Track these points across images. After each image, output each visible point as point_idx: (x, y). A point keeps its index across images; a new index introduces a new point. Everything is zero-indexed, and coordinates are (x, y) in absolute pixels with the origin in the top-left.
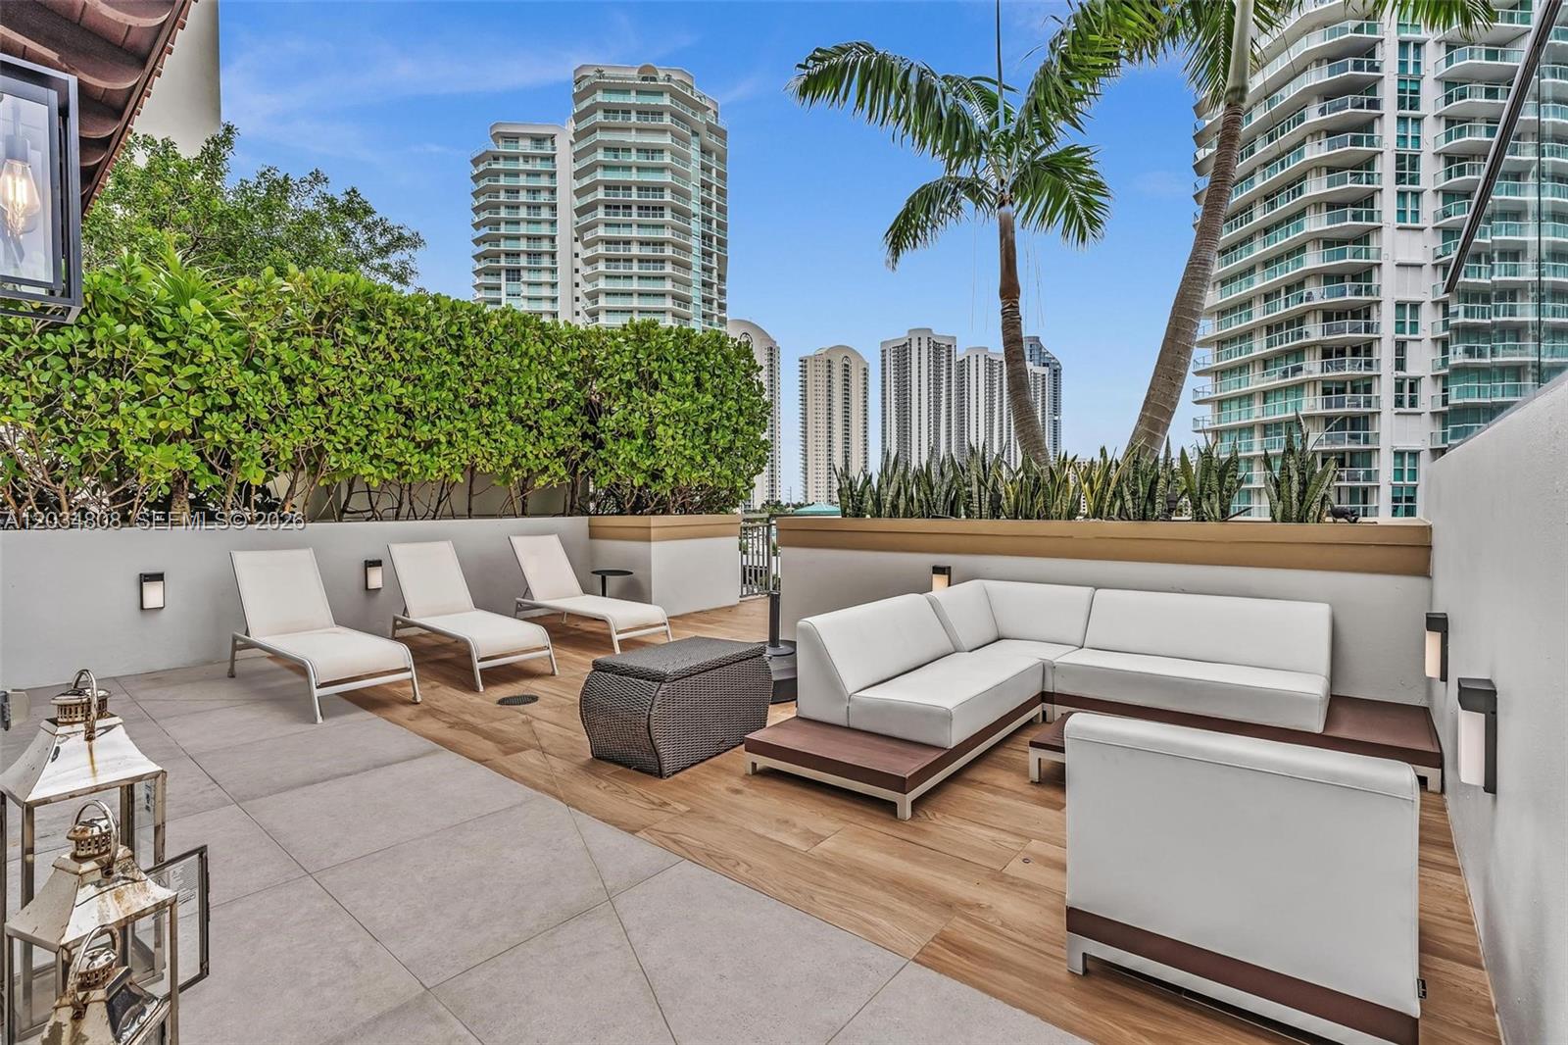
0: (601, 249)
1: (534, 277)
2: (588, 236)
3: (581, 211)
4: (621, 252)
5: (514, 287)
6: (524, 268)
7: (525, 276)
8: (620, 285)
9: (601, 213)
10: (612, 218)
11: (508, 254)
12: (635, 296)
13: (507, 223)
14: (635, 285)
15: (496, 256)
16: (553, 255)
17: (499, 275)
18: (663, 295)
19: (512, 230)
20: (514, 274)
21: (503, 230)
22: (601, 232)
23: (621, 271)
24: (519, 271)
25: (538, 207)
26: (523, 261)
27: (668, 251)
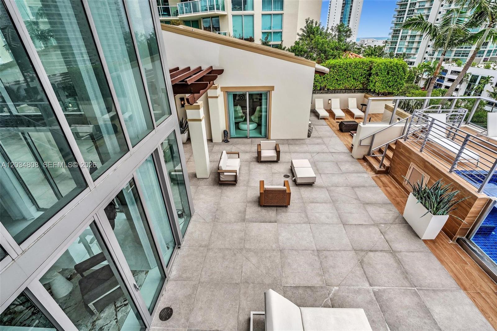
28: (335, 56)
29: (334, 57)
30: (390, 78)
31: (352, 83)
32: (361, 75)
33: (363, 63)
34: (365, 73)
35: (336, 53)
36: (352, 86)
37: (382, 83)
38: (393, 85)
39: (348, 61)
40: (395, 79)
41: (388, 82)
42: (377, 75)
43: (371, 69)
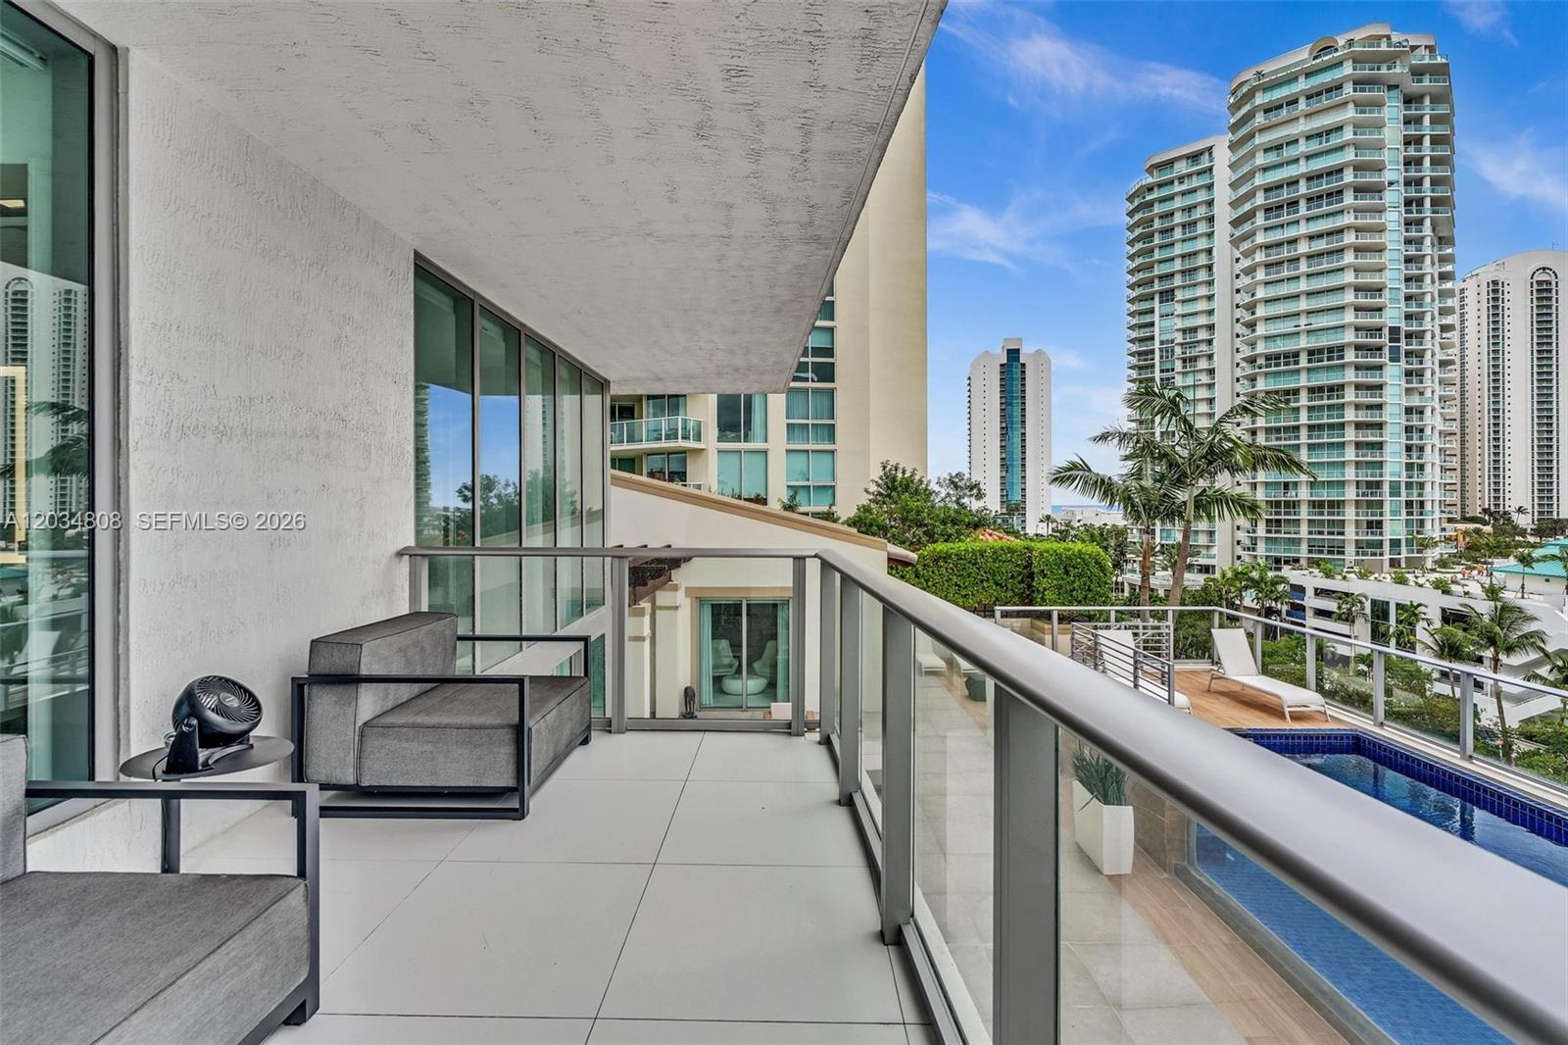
0: (1260, 257)
1: (1188, 294)
2: (1246, 246)
3: (1236, 223)
4: (1286, 253)
5: (1167, 308)
6: (1179, 287)
7: (1179, 295)
8: (1284, 289)
9: (1260, 219)
10: (1273, 221)
11: (1161, 278)
12: (1303, 298)
13: (1160, 247)
14: (1303, 285)
15: (1150, 282)
16: (1210, 268)
17: (1153, 299)
18: (1341, 289)
19: (1166, 254)
20: (1167, 295)
21: (1157, 255)
22: (1260, 238)
23: (1286, 273)
24: (1173, 290)
25: (1194, 223)
26: (1178, 281)
27: (1349, 238)
28: (950, 536)
29: (948, 538)
30: (1073, 582)
31: (995, 593)
32: (1012, 576)
33: (1011, 551)
34: (1020, 573)
35: (950, 529)
36: (997, 599)
37: (1060, 593)
38: (1085, 598)
39: (977, 546)
40: (1084, 585)
41: (1072, 591)
42: (1045, 576)
43: (1029, 565)
